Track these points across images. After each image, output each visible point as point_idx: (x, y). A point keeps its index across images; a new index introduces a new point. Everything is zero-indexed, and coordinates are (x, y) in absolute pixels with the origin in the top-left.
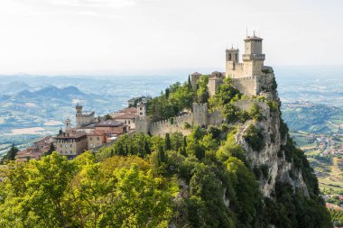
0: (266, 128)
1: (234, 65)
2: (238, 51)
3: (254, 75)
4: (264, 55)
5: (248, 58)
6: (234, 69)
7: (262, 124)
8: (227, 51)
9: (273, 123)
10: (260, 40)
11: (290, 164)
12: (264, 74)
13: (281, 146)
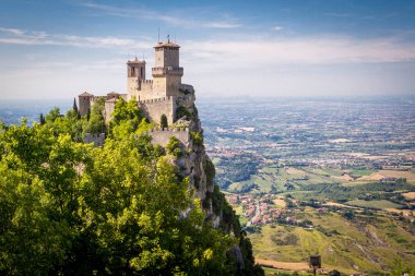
0: (188, 167)
1: (140, 83)
2: (144, 63)
3: (168, 95)
4: (182, 69)
5: (161, 72)
6: (139, 89)
7: (183, 161)
8: (130, 64)
9: (197, 161)
10: (177, 48)
11: (218, 219)
12: (183, 95)
13: (208, 193)
